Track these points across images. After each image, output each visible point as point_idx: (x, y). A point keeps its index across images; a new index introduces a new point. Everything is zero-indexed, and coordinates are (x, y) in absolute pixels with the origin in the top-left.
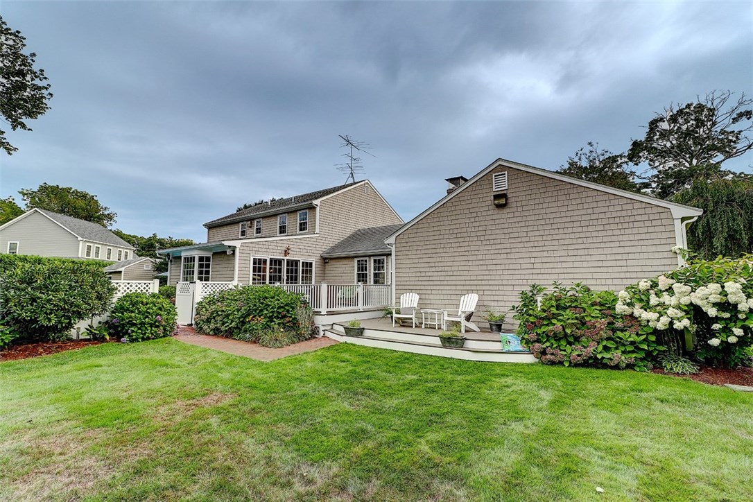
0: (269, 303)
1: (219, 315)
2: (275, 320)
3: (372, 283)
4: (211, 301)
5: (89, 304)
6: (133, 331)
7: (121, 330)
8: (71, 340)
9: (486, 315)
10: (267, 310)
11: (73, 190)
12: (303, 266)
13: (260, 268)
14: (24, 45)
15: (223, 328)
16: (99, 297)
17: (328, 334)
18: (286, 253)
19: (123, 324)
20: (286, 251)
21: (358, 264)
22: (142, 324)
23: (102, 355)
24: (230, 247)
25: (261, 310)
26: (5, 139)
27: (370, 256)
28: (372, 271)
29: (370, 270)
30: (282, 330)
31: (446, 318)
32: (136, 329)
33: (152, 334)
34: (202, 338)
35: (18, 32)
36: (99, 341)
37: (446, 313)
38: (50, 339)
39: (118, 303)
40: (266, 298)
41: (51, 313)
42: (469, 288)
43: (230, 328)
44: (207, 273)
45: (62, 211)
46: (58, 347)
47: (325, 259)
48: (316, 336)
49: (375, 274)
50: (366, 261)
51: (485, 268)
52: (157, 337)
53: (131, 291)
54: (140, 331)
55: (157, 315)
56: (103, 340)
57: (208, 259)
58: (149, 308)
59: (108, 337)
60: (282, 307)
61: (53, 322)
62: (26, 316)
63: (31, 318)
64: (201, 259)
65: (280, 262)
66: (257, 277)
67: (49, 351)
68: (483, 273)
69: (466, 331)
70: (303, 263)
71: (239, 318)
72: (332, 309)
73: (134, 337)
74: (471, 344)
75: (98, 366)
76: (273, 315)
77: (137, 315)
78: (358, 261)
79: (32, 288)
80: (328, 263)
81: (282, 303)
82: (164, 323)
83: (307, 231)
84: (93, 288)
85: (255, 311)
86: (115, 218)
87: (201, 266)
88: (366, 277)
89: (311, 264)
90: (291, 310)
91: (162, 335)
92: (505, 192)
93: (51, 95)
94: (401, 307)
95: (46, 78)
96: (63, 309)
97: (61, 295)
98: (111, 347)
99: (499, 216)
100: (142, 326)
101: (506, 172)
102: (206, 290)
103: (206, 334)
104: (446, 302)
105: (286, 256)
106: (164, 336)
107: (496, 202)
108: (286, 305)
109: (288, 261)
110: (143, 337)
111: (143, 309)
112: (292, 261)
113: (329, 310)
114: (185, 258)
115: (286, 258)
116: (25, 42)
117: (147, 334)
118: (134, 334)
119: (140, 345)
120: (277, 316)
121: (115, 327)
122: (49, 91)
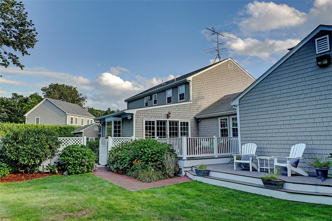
0: (146, 151)
1: (119, 159)
2: (149, 163)
3: (232, 136)
4: (116, 150)
5: (44, 152)
6: (70, 168)
7: (64, 167)
8: (40, 172)
9: (312, 162)
10: (145, 156)
11: (65, 85)
12: (181, 125)
13: (150, 127)
14: (24, 9)
15: (121, 168)
16: (50, 148)
17: (188, 174)
18: (168, 116)
19: (65, 164)
20: (168, 115)
21: (221, 122)
22: (75, 164)
23: (52, 181)
24: (129, 114)
25: (142, 156)
26: (18, 61)
27: (229, 115)
28: (231, 127)
29: (229, 126)
30: (153, 170)
31: (276, 163)
32: (71, 167)
33: (80, 170)
34: (110, 174)
35: (21, 2)
36: (53, 173)
37: (276, 160)
38: (28, 172)
39: (63, 151)
40: (145, 148)
41: (25, 157)
42: (299, 138)
43: (124, 168)
44: (119, 131)
45: (60, 98)
46: (32, 177)
47: (199, 119)
48: (180, 175)
49: (233, 129)
50: (226, 119)
51: (312, 121)
52: (83, 172)
53: (71, 144)
54: (73, 168)
55: (83, 158)
56: (54, 173)
57: (119, 122)
58: (78, 154)
59: (57, 172)
60: (155, 154)
61: (26, 162)
62: (13, 158)
63: (16, 159)
64: (115, 123)
65: (164, 122)
66: (148, 134)
67: (27, 178)
68: (311, 125)
69: (292, 175)
70: (181, 123)
71: (129, 161)
72: (191, 156)
73: (70, 172)
74: (289, 187)
75: (45, 188)
76: (148, 159)
77: (72, 158)
78: (221, 120)
79: (16, 143)
80: (200, 122)
81: (155, 151)
82: (87, 164)
83: (184, 100)
84: (47, 142)
85: (138, 157)
86: (86, 100)
87: (115, 127)
88: (227, 132)
89: (187, 123)
90: (160, 156)
91: (86, 171)
92: (328, 53)
93: (37, 33)
94: (243, 154)
95: (33, 25)
96: (31, 154)
97: (30, 146)
98: (58, 177)
99: (323, 75)
100: (74, 165)
101: (327, 36)
102: (115, 143)
103: (112, 172)
104: (281, 151)
105: (168, 118)
106: (88, 172)
107: (319, 63)
108: (157, 153)
109: (170, 122)
110: (75, 172)
111: (75, 154)
112: (173, 122)
113: (189, 156)
114: (107, 122)
115: (168, 120)
116: (24, 7)
117: (77, 170)
118: (70, 170)
119: (73, 177)
120: (151, 160)
121: (61, 166)
122: (36, 31)
